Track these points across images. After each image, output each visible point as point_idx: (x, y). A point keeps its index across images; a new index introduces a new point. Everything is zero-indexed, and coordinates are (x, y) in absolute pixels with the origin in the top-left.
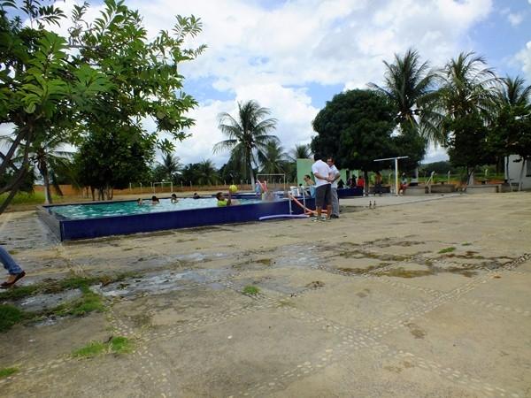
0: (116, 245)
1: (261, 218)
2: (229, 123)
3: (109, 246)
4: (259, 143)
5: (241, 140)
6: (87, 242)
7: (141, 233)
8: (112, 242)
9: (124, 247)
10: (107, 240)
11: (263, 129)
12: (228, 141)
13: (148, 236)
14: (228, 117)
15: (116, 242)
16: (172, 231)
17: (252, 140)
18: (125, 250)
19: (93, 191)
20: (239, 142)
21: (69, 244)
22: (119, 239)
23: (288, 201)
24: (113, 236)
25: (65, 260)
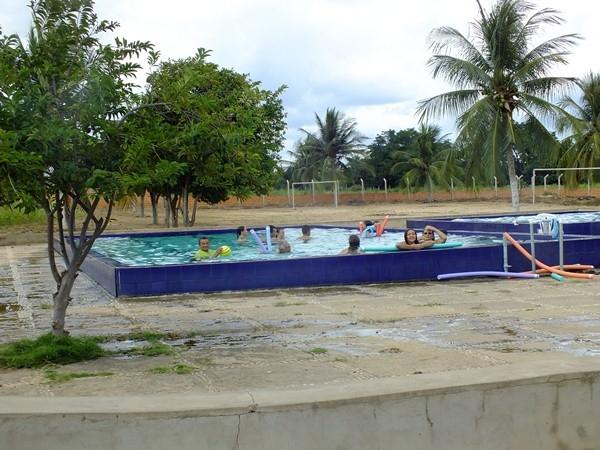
0: (191, 306)
1: (440, 277)
2: (458, 53)
3: (181, 307)
4: (529, 98)
5: (485, 92)
6: (152, 300)
7: (229, 292)
8: (185, 302)
9: (200, 309)
10: (179, 299)
11: (538, 65)
12: (455, 94)
13: (240, 296)
14: (456, 39)
15: (191, 302)
16: (277, 290)
17: (514, 91)
18: (202, 311)
19: (154, 202)
20: (481, 97)
21: (128, 301)
22: (195, 298)
23: (501, 246)
24: (188, 294)
25: (127, 318)
